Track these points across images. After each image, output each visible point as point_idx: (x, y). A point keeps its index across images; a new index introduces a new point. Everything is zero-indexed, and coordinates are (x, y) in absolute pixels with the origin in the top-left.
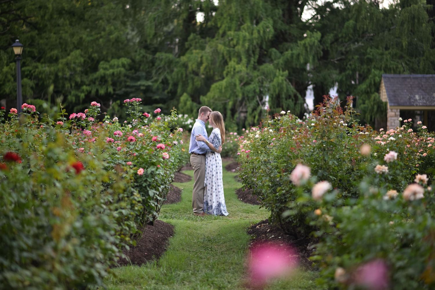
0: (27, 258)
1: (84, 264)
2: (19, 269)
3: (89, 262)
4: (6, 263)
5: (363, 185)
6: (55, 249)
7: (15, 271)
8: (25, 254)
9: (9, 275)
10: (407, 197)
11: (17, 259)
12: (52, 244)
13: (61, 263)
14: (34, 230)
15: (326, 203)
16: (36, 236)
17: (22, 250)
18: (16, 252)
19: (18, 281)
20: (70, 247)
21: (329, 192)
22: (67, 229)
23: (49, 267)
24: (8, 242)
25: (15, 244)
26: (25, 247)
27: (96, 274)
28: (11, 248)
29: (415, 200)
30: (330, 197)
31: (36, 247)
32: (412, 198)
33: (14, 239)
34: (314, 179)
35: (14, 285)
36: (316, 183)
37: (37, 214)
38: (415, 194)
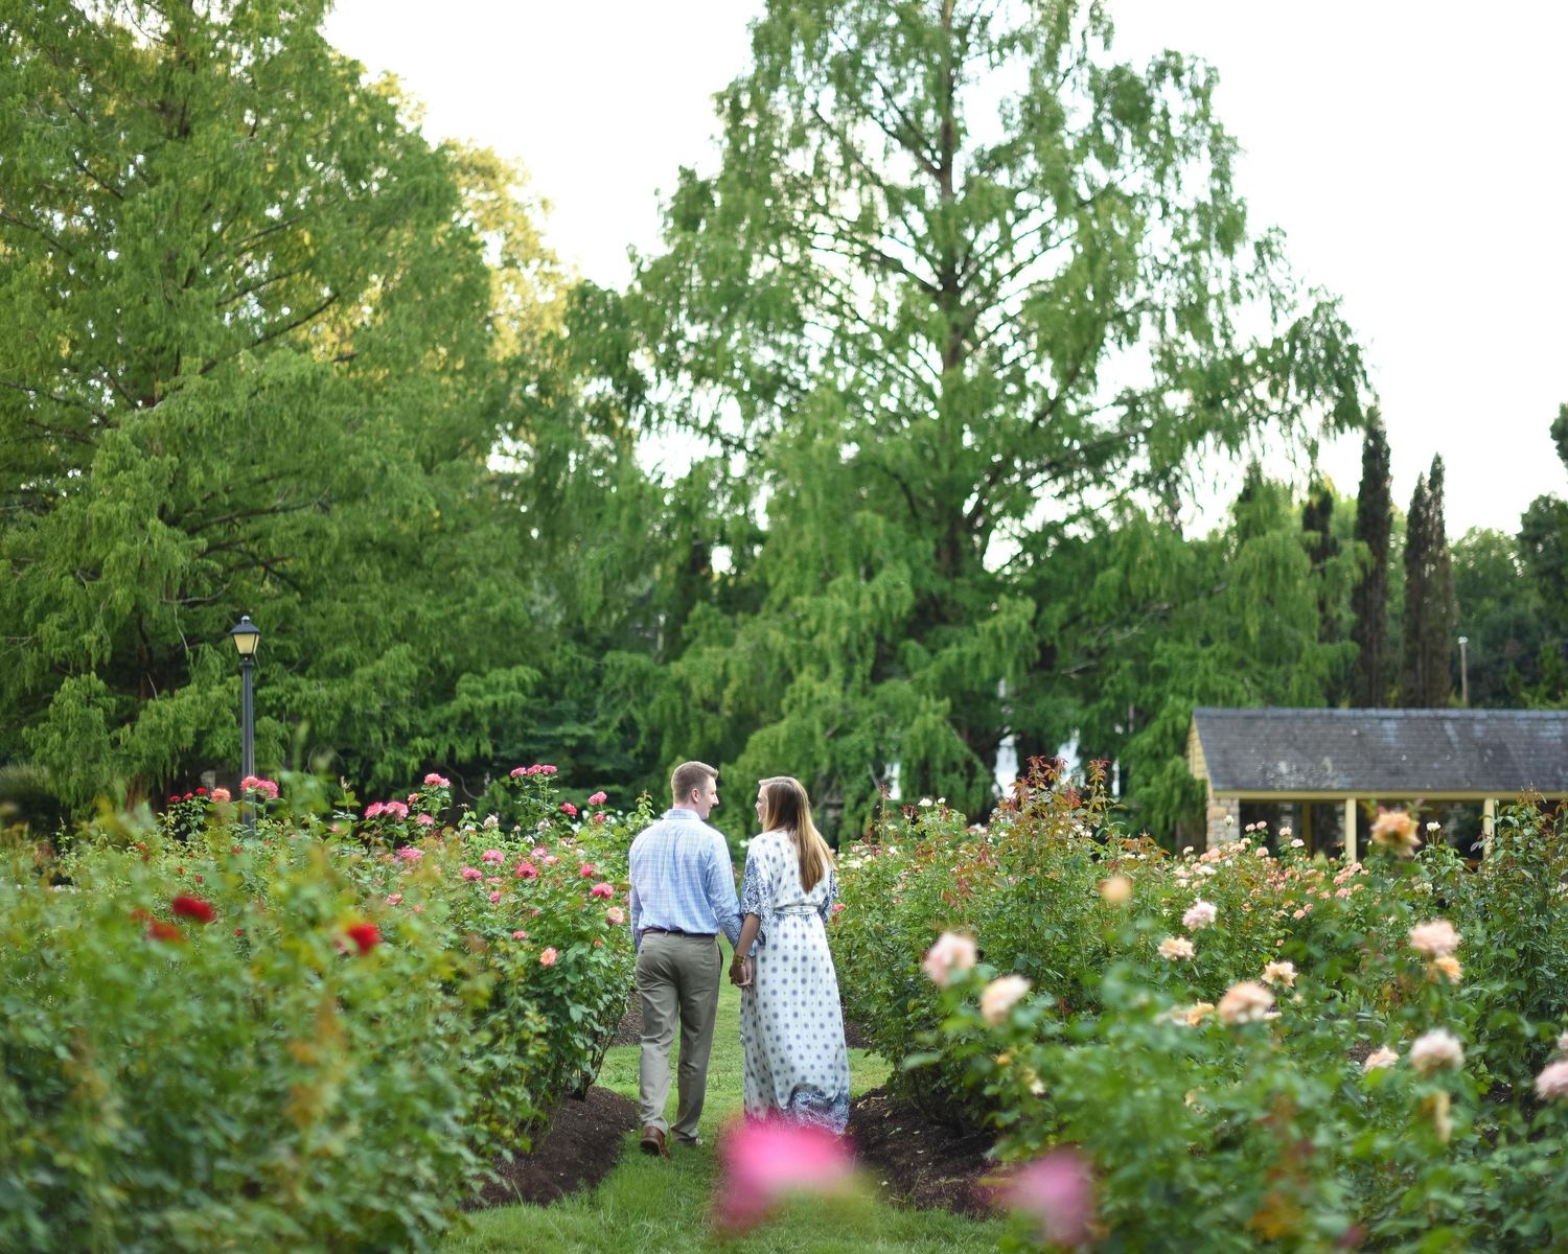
0: (225, 1173)
1: (382, 1193)
2: (206, 1203)
3: (392, 1189)
4: (172, 1186)
5: (1112, 984)
6: (297, 1150)
7: (192, 1207)
8: (222, 1164)
9: (176, 1217)
10: (1229, 1013)
11: (201, 1176)
12: (294, 1138)
13: (315, 1188)
14: (251, 1103)
15: (1019, 1032)
16: (255, 1119)
17: (214, 1154)
18: (199, 1160)
19: (199, 1233)
20: (337, 1146)
21: (1023, 1003)
22: (330, 1096)
23: (281, 1199)
24: (179, 1131)
25: (194, 1136)
26: (219, 1142)
27: (408, 1219)
28: (186, 1146)
29: (1251, 1023)
30: (1023, 1018)
31: (252, 1146)
32: (1243, 1018)
33: (194, 1124)
34: (986, 970)
35: (188, 1243)
36: (991, 980)
37: (262, 1062)
38: (1249, 1006)
